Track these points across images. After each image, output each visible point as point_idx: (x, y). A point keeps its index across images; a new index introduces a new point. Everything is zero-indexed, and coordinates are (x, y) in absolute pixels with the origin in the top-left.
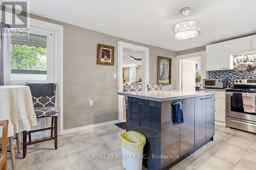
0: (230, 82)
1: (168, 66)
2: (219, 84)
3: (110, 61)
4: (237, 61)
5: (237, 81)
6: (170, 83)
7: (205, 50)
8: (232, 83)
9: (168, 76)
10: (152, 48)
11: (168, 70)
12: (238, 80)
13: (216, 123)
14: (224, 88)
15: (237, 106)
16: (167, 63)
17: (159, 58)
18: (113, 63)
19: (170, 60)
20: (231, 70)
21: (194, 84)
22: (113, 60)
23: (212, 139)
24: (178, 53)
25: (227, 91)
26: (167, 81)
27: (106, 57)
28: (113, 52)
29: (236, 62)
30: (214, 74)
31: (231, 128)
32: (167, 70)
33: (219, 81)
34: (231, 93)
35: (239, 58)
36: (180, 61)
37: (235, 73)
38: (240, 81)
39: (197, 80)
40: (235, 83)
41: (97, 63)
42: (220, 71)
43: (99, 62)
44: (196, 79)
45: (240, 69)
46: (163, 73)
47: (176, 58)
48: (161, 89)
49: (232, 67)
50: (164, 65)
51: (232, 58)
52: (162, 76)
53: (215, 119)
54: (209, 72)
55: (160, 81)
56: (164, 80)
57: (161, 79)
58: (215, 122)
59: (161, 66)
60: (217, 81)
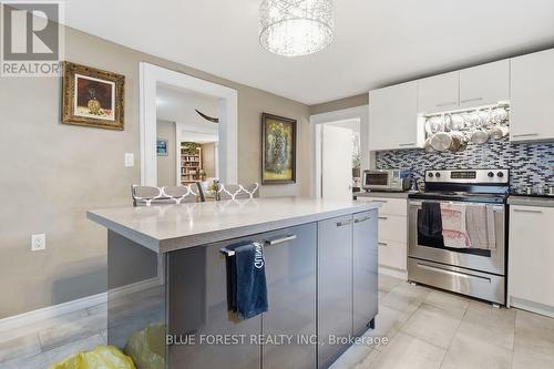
0: (417, 176)
1: (289, 137)
2: (395, 182)
3: (111, 117)
4: (433, 128)
5: (431, 175)
6: (293, 179)
7: (368, 103)
8: (421, 179)
9: (287, 163)
10: (245, 92)
11: (289, 147)
12: (434, 172)
13: (381, 270)
14: (405, 190)
15: (430, 232)
16: (286, 131)
17: (266, 118)
18: (122, 122)
19: (293, 125)
20: (420, 149)
21: (350, 182)
22: (120, 114)
23: (372, 325)
24: (314, 109)
25: (411, 197)
26: (286, 175)
27: (97, 104)
28: (121, 92)
29: (429, 132)
30: (386, 158)
31: (418, 284)
32: (286, 148)
33: (396, 174)
34: (419, 203)
35: (437, 121)
36: (318, 127)
37: (428, 155)
38: (438, 175)
39: (355, 173)
40: (428, 179)
41: (62, 121)
42: (397, 152)
43: (66, 117)
44: (354, 170)
45: (436, 147)
46: (276, 156)
47: (309, 120)
48: (256, 196)
49: (421, 143)
50: (277, 135)
51: (421, 121)
52: (274, 161)
53: (379, 262)
54: (377, 153)
55: (268, 176)
56: (279, 172)
57: (271, 171)
58: (379, 269)
59: (271, 138)
60: (391, 173)
